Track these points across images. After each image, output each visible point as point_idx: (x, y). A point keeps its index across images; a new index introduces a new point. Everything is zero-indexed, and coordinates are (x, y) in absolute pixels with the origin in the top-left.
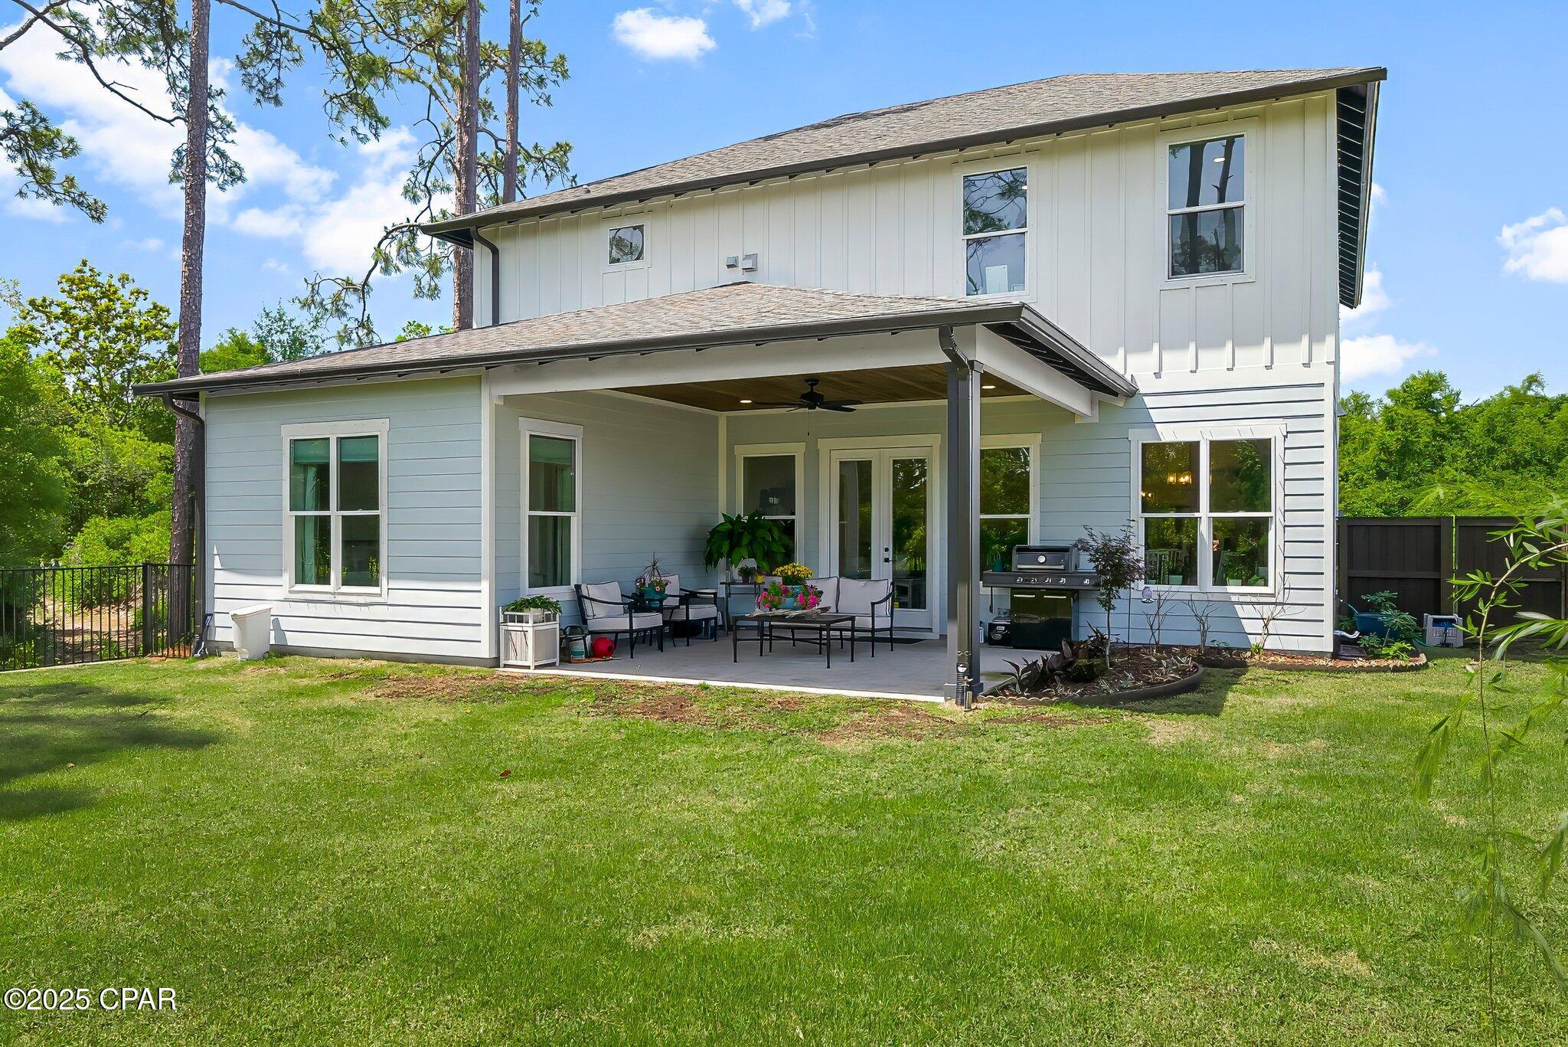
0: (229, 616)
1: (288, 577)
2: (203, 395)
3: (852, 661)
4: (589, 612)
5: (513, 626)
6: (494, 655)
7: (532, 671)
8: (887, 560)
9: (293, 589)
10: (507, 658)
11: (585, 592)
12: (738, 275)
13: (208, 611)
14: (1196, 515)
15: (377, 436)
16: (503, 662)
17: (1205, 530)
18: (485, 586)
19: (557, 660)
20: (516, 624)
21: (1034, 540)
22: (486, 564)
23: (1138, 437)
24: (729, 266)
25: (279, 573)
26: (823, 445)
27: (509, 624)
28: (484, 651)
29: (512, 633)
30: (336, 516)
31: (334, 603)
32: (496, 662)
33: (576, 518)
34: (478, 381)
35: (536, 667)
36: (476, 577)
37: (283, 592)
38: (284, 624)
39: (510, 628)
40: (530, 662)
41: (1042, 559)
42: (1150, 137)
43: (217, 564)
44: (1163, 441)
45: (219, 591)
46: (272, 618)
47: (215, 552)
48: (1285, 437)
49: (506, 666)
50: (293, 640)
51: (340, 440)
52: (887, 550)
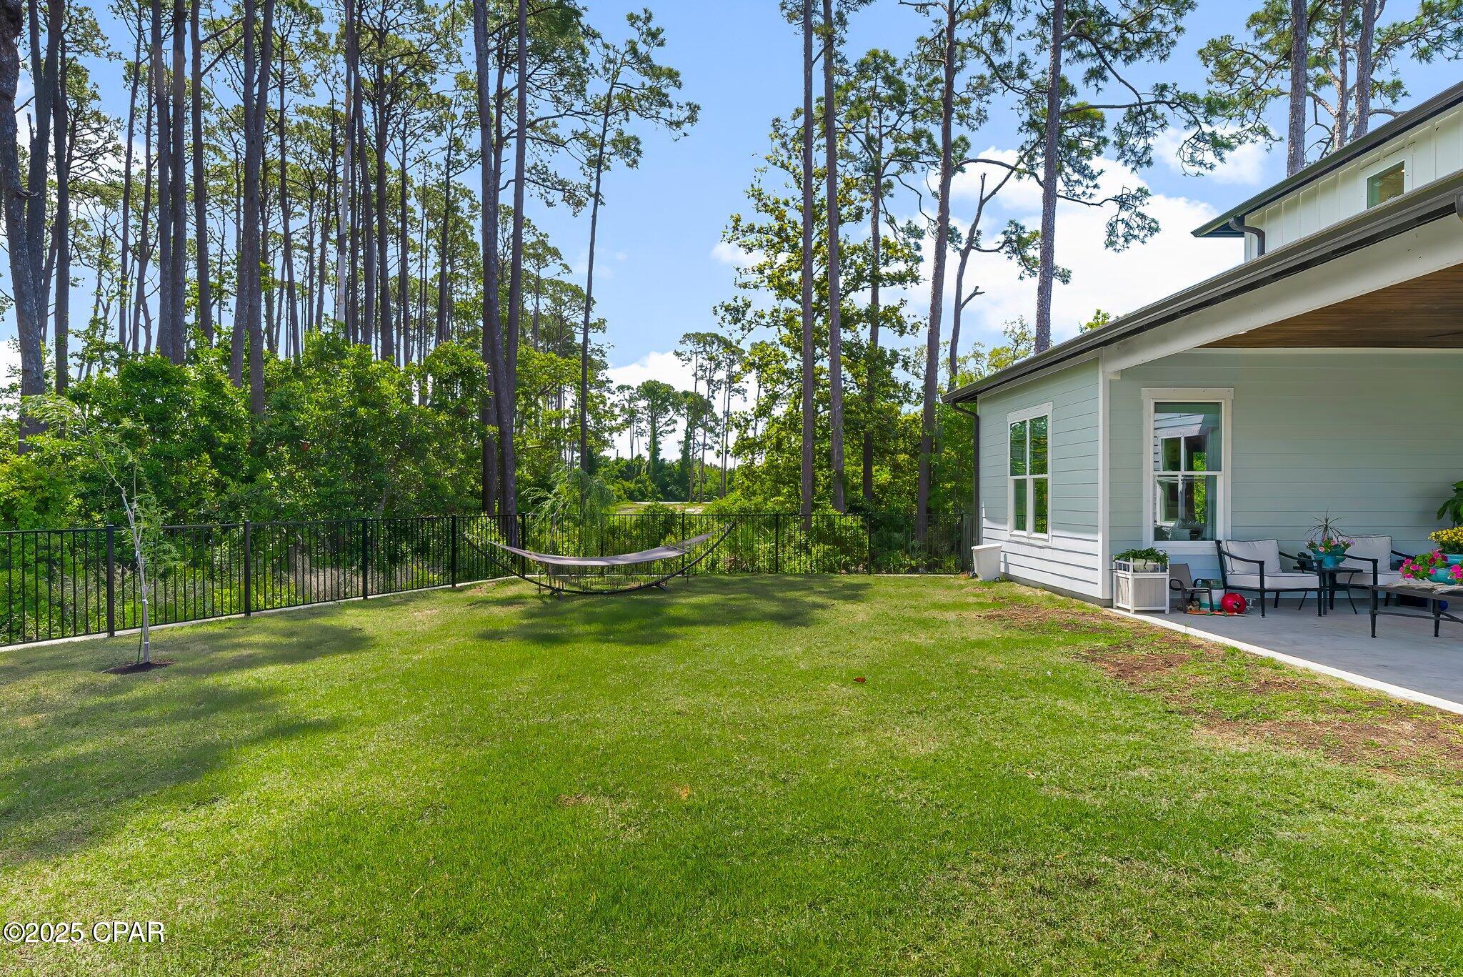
1: (1011, 524)
2: (979, 398)
4: (1229, 568)
5: (1121, 573)
6: (1108, 597)
9: (1013, 533)
10: (1118, 601)
11: (1225, 549)
15: (1047, 416)
16: (1115, 604)
18: (1100, 537)
19: (1167, 608)
20: (1123, 572)
22: (1102, 518)
25: (1008, 521)
27: (1119, 571)
28: (1098, 592)
29: (1120, 579)
30: (1030, 479)
31: (1029, 545)
32: (1110, 603)
33: (1222, 478)
34: (1096, 361)
35: (1137, 612)
36: (1093, 529)
37: (1009, 535)
38: (1010, 559)
39: (1119, 575)
40: (1131, 607)
43: (984, 514)
47: (983, 506)
49: (1119, 608)
50: (1014, 571)
51: (1031, 421)
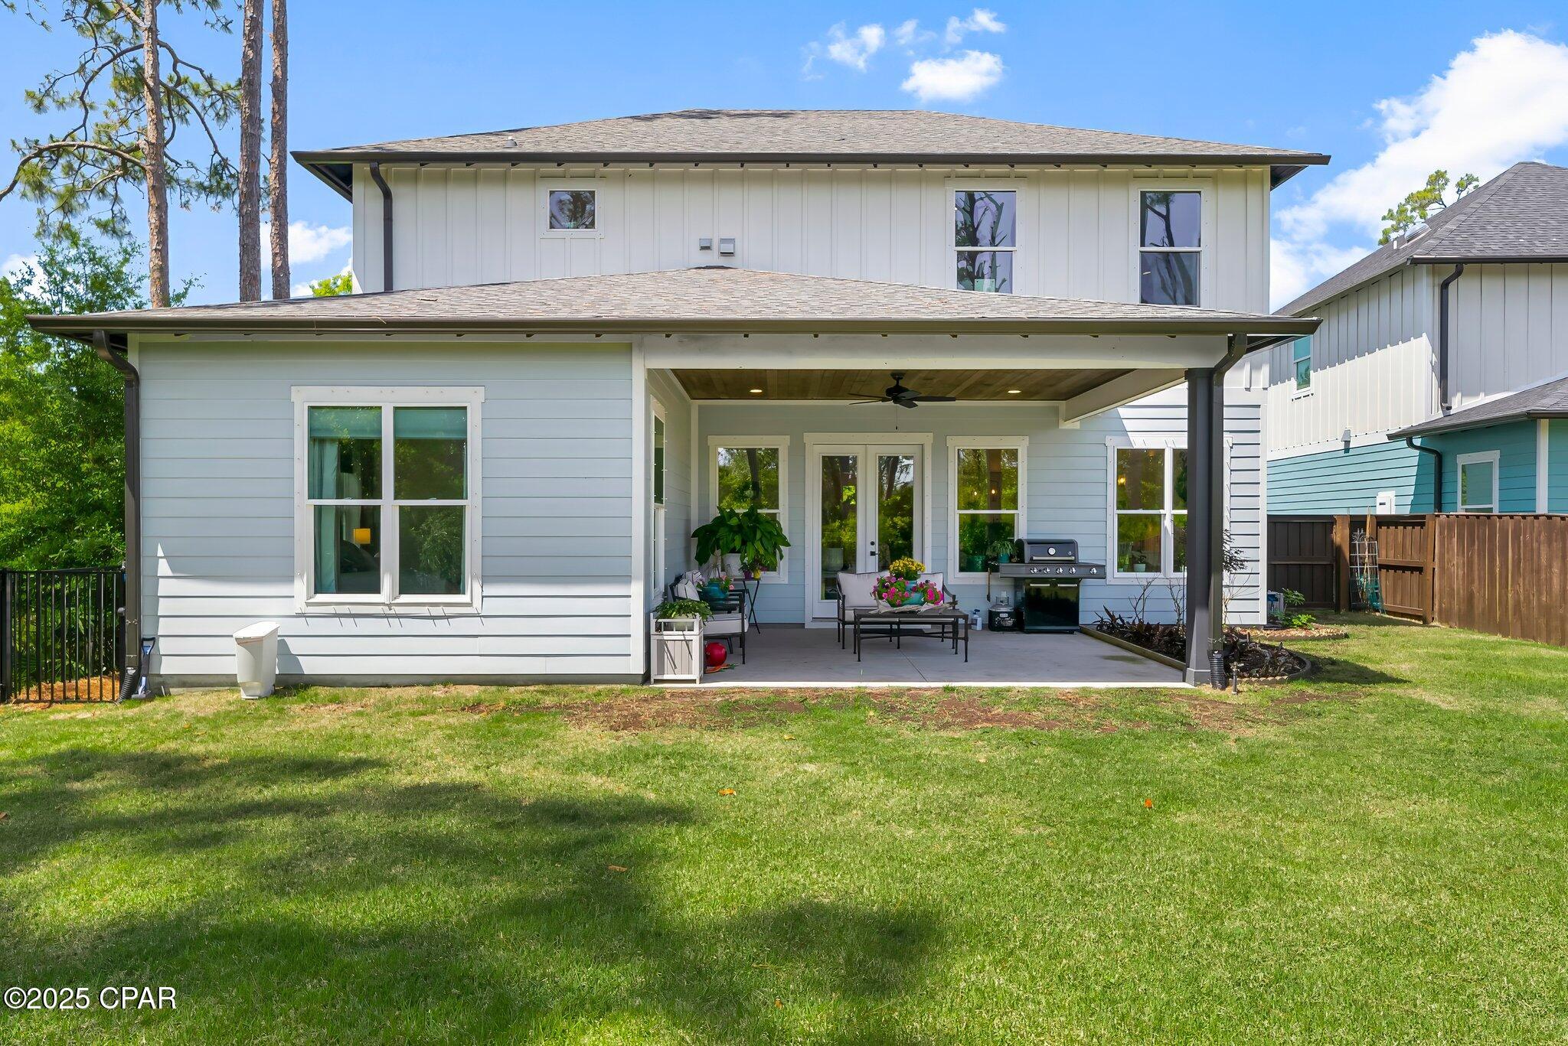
0: (233, 639)
1: (301, 586)
2: (133, 339)
3: (956, 653)
5: (670, 635)
6: (643, 671)
7: (698, 685)
8: (873, 554)
9: (309, 601)
10: (661, 671)
12: (713, 258)
13: (146, 632)
14: (1162, 512)
15: (465, 408)
16: (654, 676)
17: (1168, 524)
18: (637, 589)
20: (675, 632)
21: (1022, 532)
23: (1114, 443)
24: (703, 248)
25: (289, 579)
26: (809, 438)
27: (665, 633)
28: (630, 666)
29: (669, 643)
30: (390, 505)
31: (387, 616)
32: (646, 678)
34: (628, 350)
35: (703, 680)
36: (626, 578)
37: (299, 605)
38: (295, 646)
39: (666, 638)
40: (695, 675)
41: (1052, 551)
42: (1124, 181)
43: (163, 568)
44: (1135, 447)
45: (165, 606)
46: (279, 638)
47: (160, 553)
48: (1232, 448)
49: (657, 681)
50: (310, 667)
52: (873, 543)
